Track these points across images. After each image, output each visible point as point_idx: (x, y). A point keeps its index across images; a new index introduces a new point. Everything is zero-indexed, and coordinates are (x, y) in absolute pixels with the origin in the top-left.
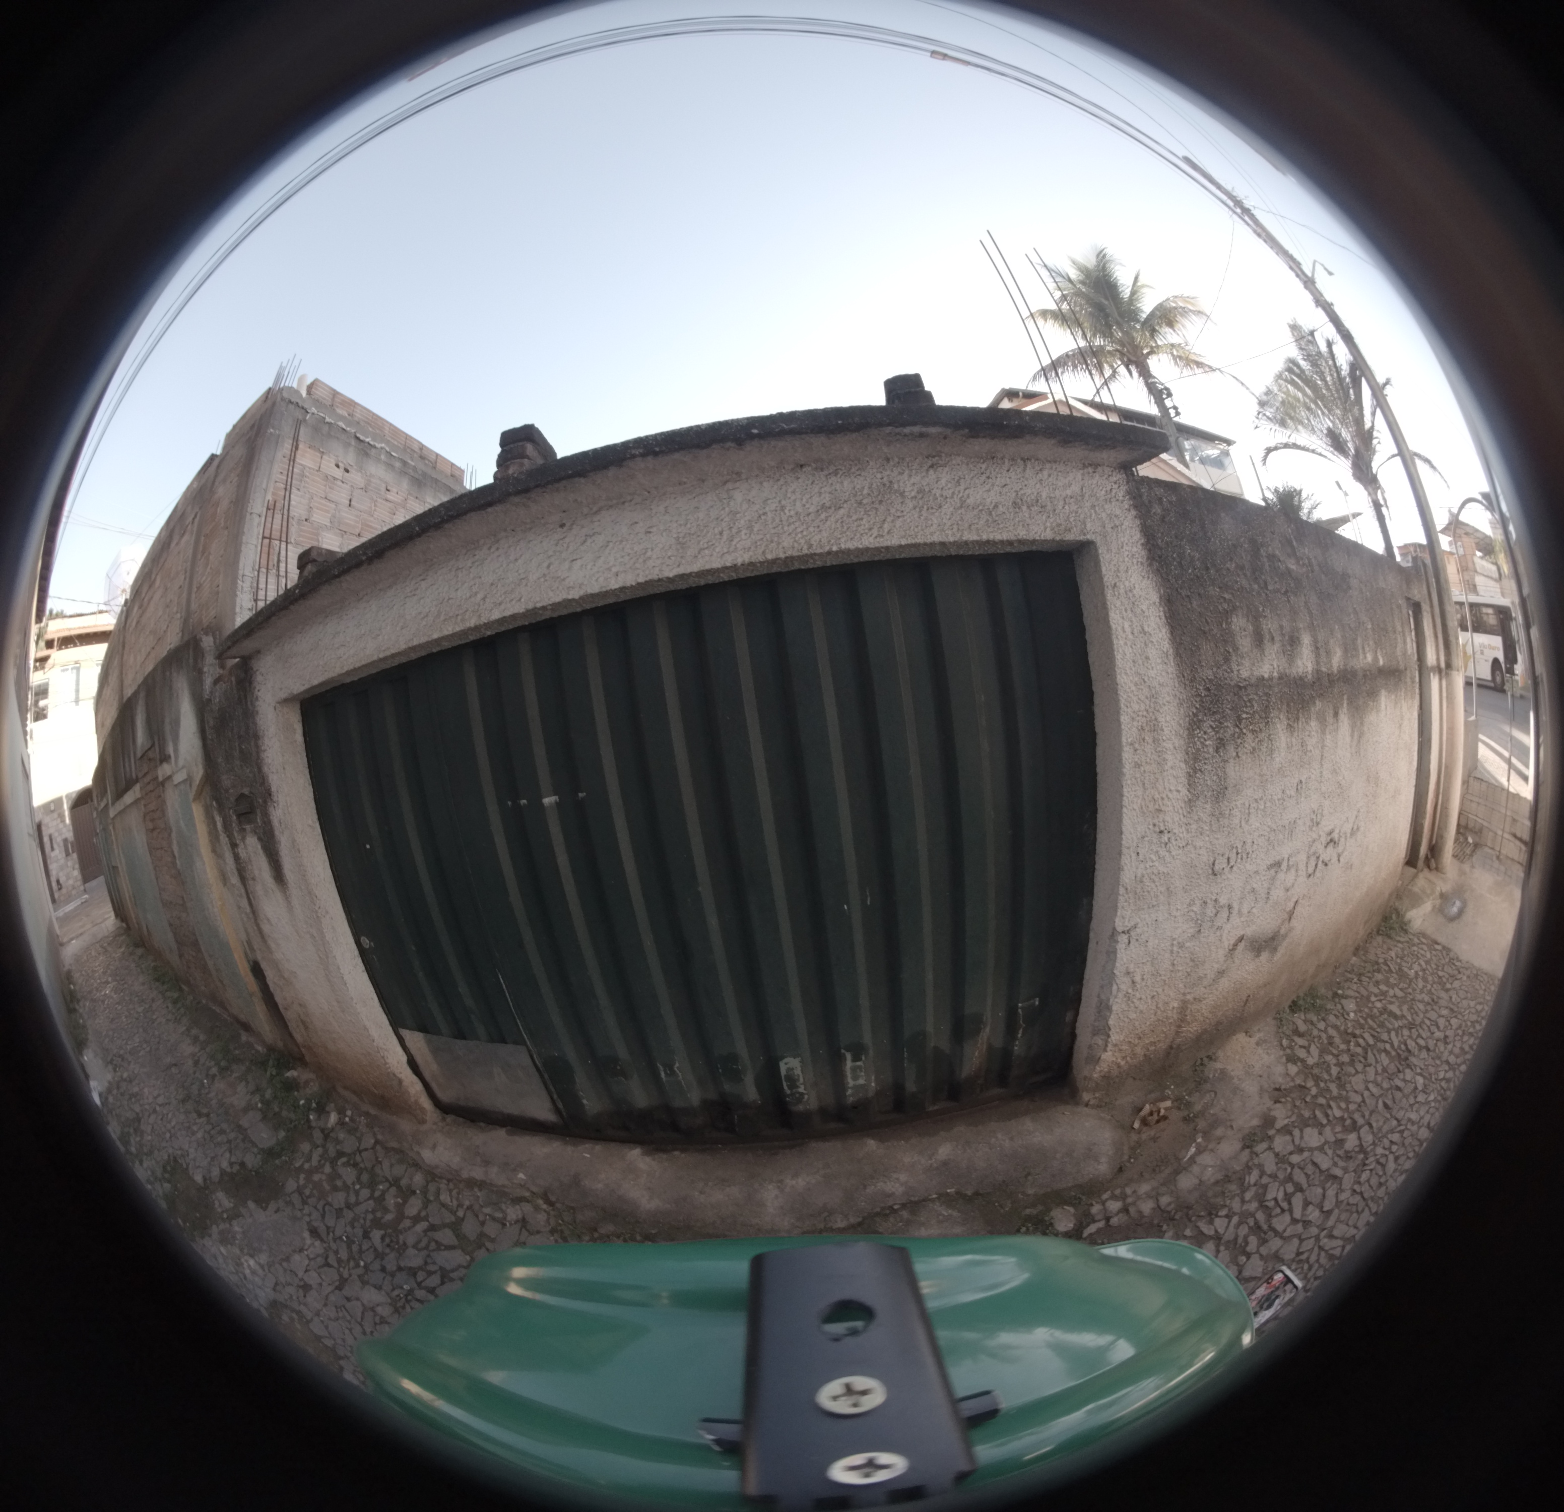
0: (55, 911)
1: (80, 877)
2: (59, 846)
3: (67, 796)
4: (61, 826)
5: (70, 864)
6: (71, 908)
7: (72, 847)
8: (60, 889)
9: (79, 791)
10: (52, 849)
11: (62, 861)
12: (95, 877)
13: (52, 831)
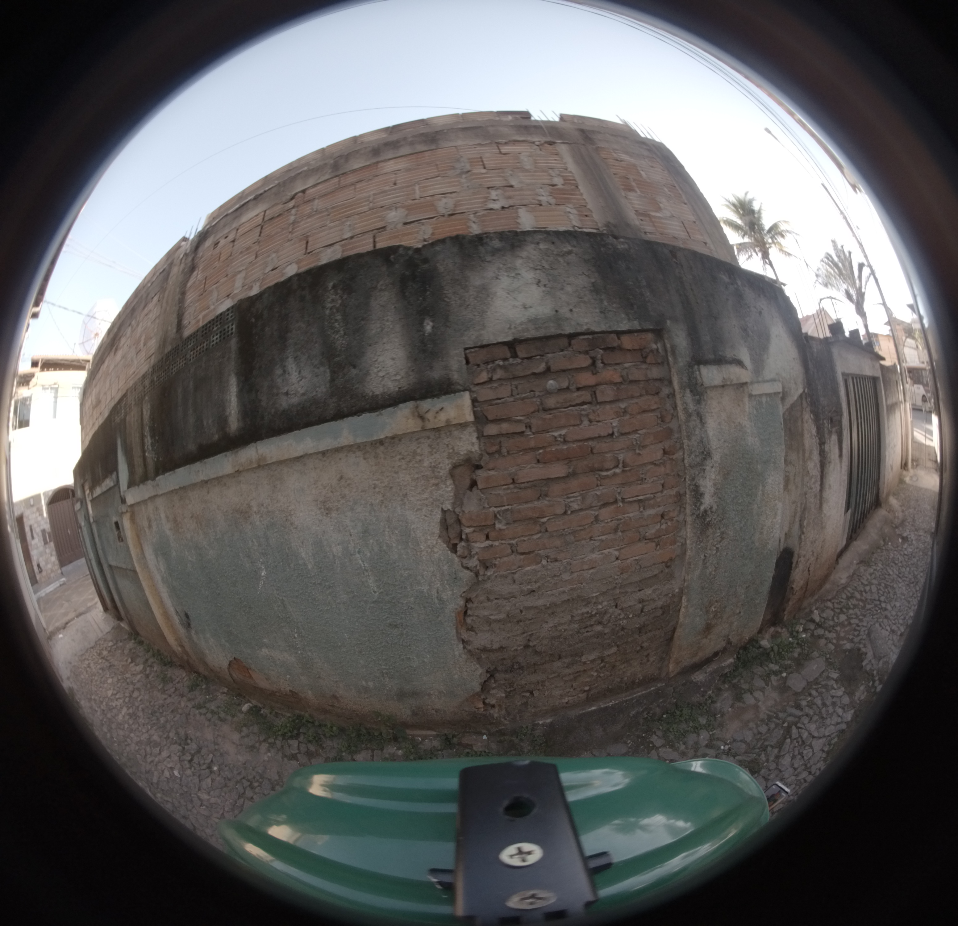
2: (38, 535)
3: (44, 494)
4: (40, 518)
5: (48, 551)
7: (50, 536)
8: (41, 572)
9: (55, 490)
10: (33, 538)
11: (41, 549)
12: (71, 562)
13: (32, 522)
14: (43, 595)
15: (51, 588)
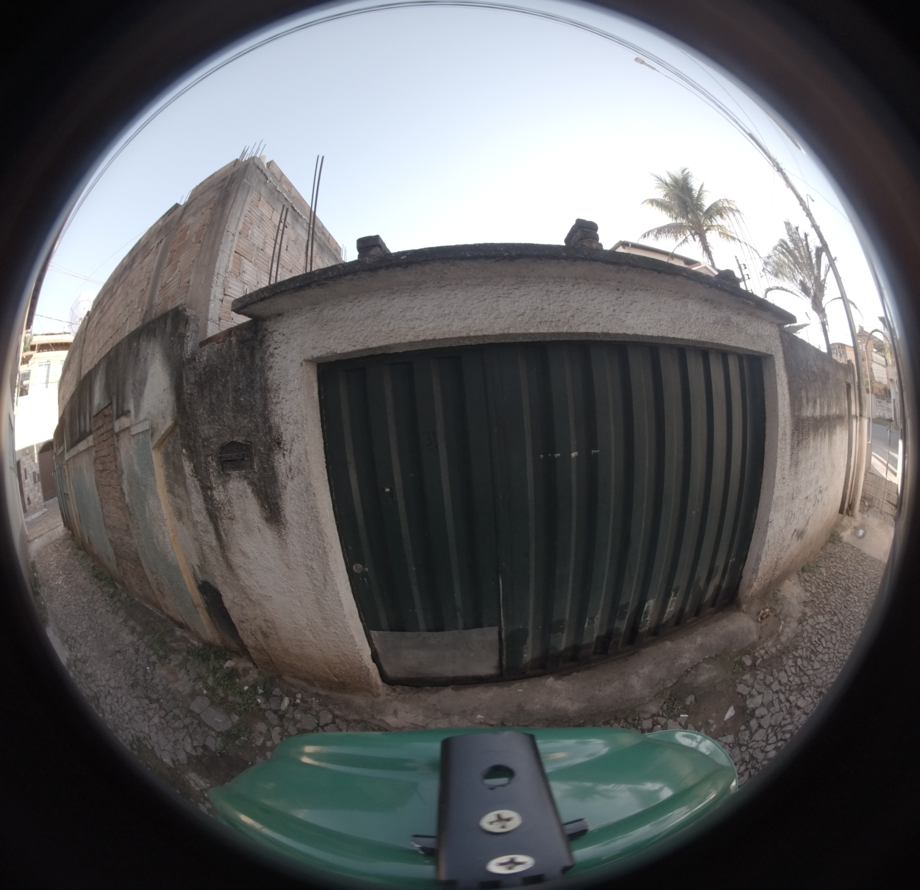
0: (25, 518)
1: (42, 497)
2: (30, 476)
3: (37, 445)
4: (32, 464)
5: (36, 488)
6: (36, 516)
7: (38, 478)
8: (29, 504)
9: (45, 442)
10: (26, 478)
11: (32, 486)
12: (52, 498)
13: (26, 466)
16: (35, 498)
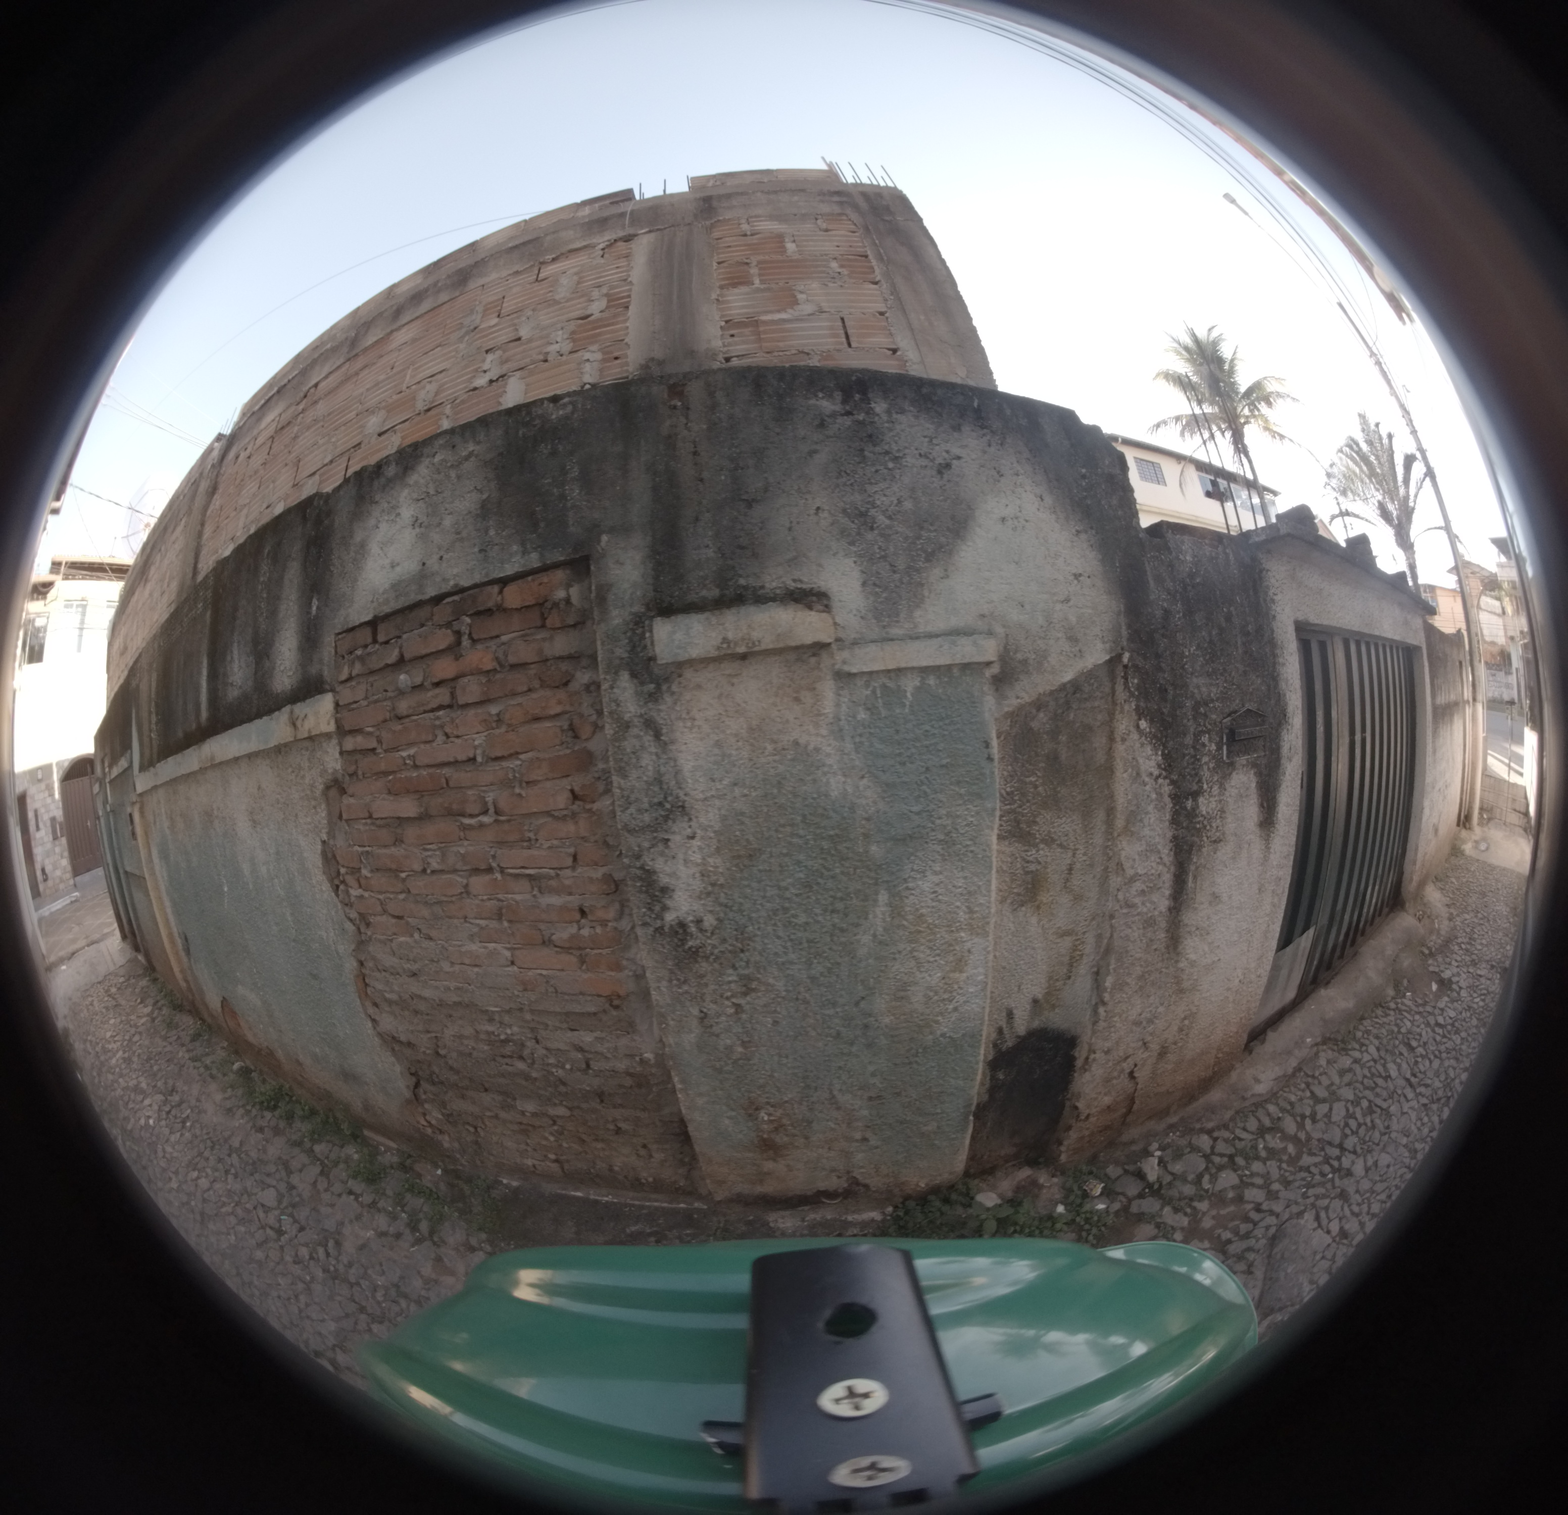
1: (69, 868)
2: (45, 826)
3: (57, 764)
4: (49, 800)
5: (57, 850)
7: (61, 829)
9: (74, 760)
11: (49, 846)
13: (37, 805)
14: (47, 914)
15: (58, 905)
16: (55, 868)
